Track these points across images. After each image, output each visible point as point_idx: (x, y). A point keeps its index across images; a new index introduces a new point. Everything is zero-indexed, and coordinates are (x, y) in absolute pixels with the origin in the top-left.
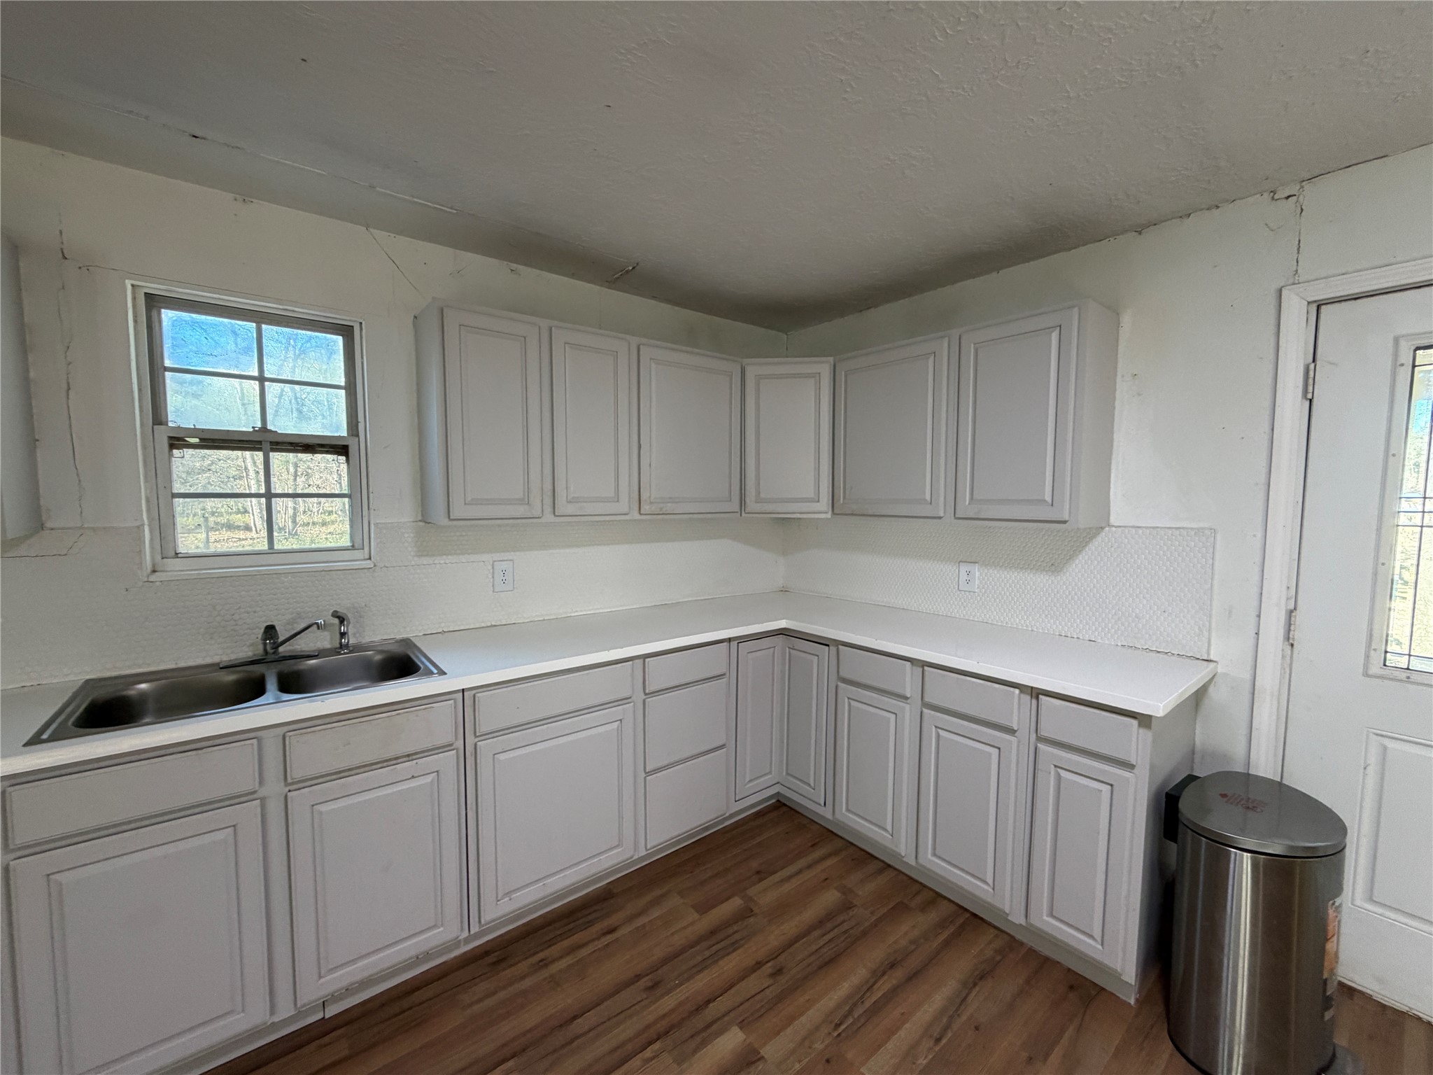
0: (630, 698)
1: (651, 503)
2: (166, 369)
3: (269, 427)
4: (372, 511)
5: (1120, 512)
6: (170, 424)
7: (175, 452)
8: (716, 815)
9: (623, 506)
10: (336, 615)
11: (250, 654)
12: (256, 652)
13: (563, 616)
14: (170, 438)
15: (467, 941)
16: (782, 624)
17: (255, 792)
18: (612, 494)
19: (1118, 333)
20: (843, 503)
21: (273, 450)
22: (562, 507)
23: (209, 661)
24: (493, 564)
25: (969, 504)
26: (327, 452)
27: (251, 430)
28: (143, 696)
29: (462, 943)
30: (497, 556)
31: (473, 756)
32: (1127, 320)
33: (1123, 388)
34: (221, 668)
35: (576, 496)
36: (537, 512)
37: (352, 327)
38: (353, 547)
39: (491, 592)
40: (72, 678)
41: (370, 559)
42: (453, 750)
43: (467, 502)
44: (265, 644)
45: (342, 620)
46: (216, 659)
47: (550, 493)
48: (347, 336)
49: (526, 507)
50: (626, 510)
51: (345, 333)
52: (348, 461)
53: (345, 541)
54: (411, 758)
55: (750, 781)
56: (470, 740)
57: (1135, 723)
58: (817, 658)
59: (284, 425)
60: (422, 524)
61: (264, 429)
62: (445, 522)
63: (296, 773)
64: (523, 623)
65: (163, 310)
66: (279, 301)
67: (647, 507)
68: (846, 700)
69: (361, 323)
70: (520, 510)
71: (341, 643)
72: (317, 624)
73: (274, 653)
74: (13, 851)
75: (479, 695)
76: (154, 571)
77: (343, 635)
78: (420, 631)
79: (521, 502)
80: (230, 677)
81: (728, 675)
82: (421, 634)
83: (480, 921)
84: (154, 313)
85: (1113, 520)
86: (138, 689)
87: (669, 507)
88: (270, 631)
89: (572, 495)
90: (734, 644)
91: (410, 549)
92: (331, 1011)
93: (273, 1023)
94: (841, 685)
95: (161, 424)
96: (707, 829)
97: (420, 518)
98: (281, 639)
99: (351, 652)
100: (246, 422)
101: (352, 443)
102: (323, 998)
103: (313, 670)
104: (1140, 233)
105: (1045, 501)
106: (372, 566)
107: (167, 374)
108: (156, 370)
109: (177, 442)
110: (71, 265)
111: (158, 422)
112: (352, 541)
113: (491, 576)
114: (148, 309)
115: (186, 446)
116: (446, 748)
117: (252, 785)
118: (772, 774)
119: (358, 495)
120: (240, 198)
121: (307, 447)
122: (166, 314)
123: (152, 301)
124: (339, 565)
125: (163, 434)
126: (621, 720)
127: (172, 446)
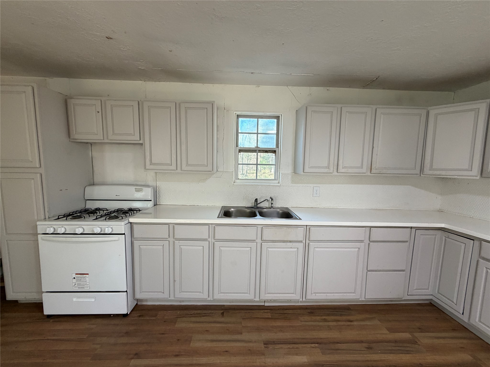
0: (363, 241)
1: (376, 169)
4: (281, 169)
6: (239, 147)
7: (239, 153)
8: (397, 297)
9: (364, 170)
10: (271, 198)
11: (251, 205)
12: (252, 205)
13: (335, 208)
14: (239, 150)
15: (301, 302)
16: (443, 225)
17: (255, 240)
18: (360, 166)
21: (259, 152)
22: (341, 170)
23: (243, 206)
24: (313, 188)
26: (271, 153)
27: (254, 147)
28: (232, 212)
29: (300, 302)
30: (315, 185)
31: (308, 247)
34: (246, 208)
35: (346, 166)
36: (331, 172)
37: (279, 116)
39: (312, 197)
41: (279, 183)
42: (302, 243)
43: (309, 167)
44: (255, 203)
45: (272, 200)
46: (244, 206)
47: (336, 165)
48: (278, 119)
49: (328, 169)
51: (277, 118)
52: (275, 155)
53: (273, 178)
54: (291, 242)
55: (416, 289)
56: (307, 241)
58: (464, 244)
59: (262, 145)
60: (294, 174)
61: (257, 147)
62: (302, 173)
63: (264, 238)
64: (322, 208)
65: (239, 118)
66: (263, 112)
67: (374, 171)
68: (485, 268)
69: (282, 115)
70: (326, 170)
71: (271, 206)
72: (267, 200)
73: (257, 206)
74: (215, 240)
75: (311, 228)
76: (234, 182)
77: (272, 204)
78: (290, 206)
79: (326, 167)
80: (248, 211)
81: (409, 242)
82: (291, 207)
83: (306, 298)
84: (238, 119)
86: (231, 210)
87: (384, 171)
88: (256, 200)
89: (344, 166)
90: (413, 230)
91: (290, 181)
92: (266, 304)
93: (254, 300)
94: (481, 261)
95: (237, 147)
96: (392, 301)
97: (293, 172)
98: (258, 203)
99: (274, 209)
100: (253, 145)
101: (277, 150)
102: (265, 300)
103: (265, 212)
106: (280, 185)
107: (239, 134)
108: (237, 133)
109: (240, 151)
110: (225, 111)
111: (237, 146)
112: (275, 178)
113: (312, 191)
114: (237, 119)
115: (242, 152)
116: (301, 242)
117: (255, 238)
118: (428, 290)
119: (277, 165)
120: (257, 86)
121: (266, 151)
122: (240, 119)
123: (238, 116)
124: (272, 184)
125: (238, 149)
126: (359, 248)
127: (239, 152)
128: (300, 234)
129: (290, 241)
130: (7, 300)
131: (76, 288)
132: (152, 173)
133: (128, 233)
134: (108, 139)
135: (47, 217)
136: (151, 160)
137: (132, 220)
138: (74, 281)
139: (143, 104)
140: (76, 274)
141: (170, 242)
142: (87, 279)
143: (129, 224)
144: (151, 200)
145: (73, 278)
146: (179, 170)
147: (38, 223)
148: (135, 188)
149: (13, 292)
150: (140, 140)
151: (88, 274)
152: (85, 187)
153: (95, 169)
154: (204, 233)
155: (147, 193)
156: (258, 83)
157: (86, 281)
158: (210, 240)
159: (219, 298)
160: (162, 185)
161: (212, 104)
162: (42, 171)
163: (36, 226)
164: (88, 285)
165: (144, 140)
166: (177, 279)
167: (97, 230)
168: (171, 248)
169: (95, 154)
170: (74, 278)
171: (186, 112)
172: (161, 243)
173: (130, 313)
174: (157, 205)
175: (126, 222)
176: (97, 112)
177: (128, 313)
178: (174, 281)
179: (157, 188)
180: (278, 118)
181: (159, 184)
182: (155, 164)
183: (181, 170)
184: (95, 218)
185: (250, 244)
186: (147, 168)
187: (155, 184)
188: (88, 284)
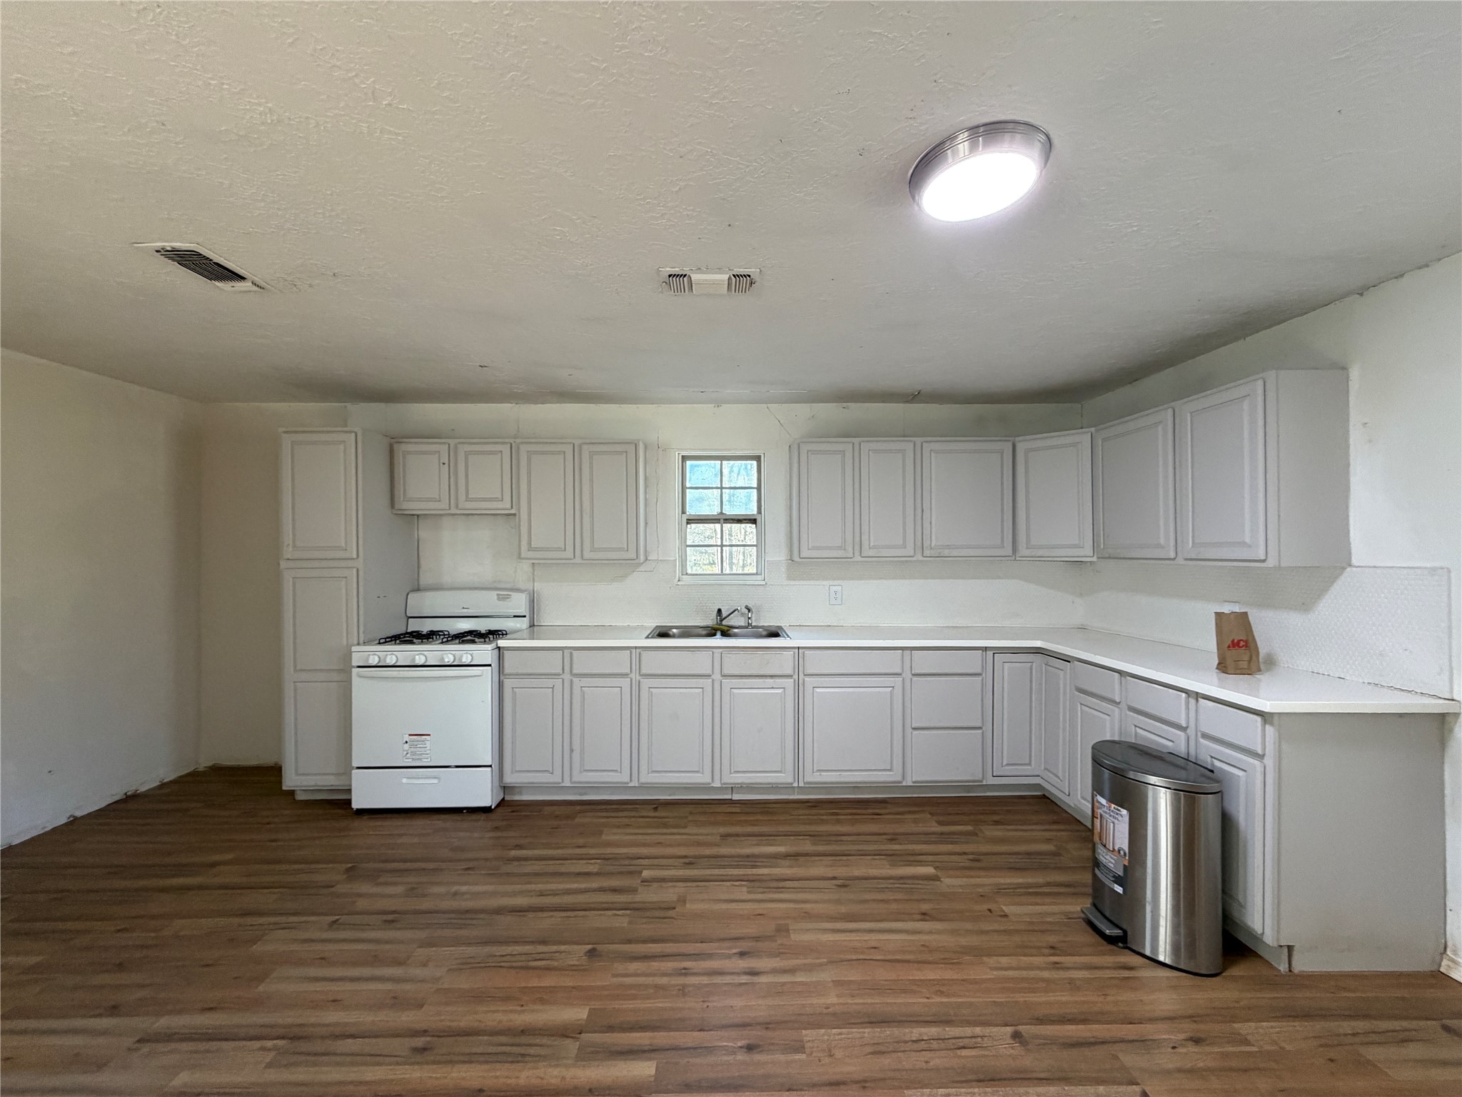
0: (900, 674)
1: (931, 548)
2: (687, 488)
3: (724, 512)
4: (767, 554)
5: (1360, 551)
6: (688, 513)
7: (689, 526)
8: (971, 779)
9: (909, 550)
10: (748, 608)
12: (715, 621)
14: (687, 519)
16: (1038, 644)
17: (710, 675)
18: (901, 542)
19: (1348, 385)
20: (1104, 548)
21: (724, 523)
22: (866, 552)
24: (830, 587)
25: (1192, 547)
26: (747, 523)
27: (717, 513)
30: (831, 582)
31: (803, 686)
32: (1355, 373)
33: (1356, 437)
34: (699, 626)
35: (876, 546)
36: (851, 555)
37: (761, 456)
38: (757, 574)
39: (828, 604)
40: (652, 624)
41: (765, 580)
42: (792, 678)
43: (809, 548)
44: (718, 619)
45: (749, 610)
47: (858, 543)
48: (759, 462)
49: (843, 551)
50: (912, 554)
52: (756, 527)
53: (755, 572)
55: (1008, 765)
56: (801, 675)
57: (1259, 719)
58: (1056, 670)
59: (729, 511)
60: (790, 561)
61: (721, 513)
62: (798, 558)
63: (726, 672)
64: (848, 626)
66: (731, 449)
67: (928, 552)
68: (1079, 704)
69: (765, 454)
70: (840, 553)
71: (748, 623)
73: (721, 622)
74: (642, 675)
75: (807, 652)
76: (679, 581)
77: (749, 618)
78: (787, 623)
79: (839, 548)
81: (984, 674)
82: (788, 625)
83: (804, 780)
84: (684, 464)
85: (1354, 561)
87: (946, 552)
88: (719, 611)
89: (873, 544)
90: (990, 653)
91: (783, 576)
92: (736, 797)
93: (713, 788)
94: (1076, 693)
97: (788, 558)
98: (723, 617)
99: (752, 628)
100: (715, 511)
101: (759, 517)
102: (732, 786)
104: (1361, 294)
105: (1244, 543)
106: (766, 584)
107: (688, 490)
108: (684, 489)
109: (689, 521)
110: (660, 450)
111: (683, 512)
112: (757, 570)
113: (827, 594)
114: (682, 462)
115: (693, 523)
116: (790, 676)
117: (709, 672)
118: (1031, 766)
119: (760, 545)
120: (716, 405)
121: (739, 520)
122: (689, 463)
123: (684, 458)
124: (748, 583)
125: (685, 518)
126: (893, 687)
127: (688, 523)
128: (785, 663)
129: (772, 676)
130: (284, 788)
131: (407, 760)
132: (525, 566)
133: (495, 665)
134: (457, 507)
135: (361, 641)
136: (530, 543)
137: (501, 643)
138: (406, 746)
139: (518, 448)
140: (410, 735)
141: (565, 681)
142: (428, 744)
143: (497, 650)
144: (525, 616)
145: (404, 741)
146: (578, 560)
147: (354, 649)
148: (498, 595)
149: (297, 774)
150: (512, 507)
151: (429, 735)
152: (408, 595)
153: (422, 562)
154: (622, 663)
155: (519, 603)
156: (718, 403)
157: (425, 747)
158: (633, 676)
159: (649, 781)
160: (545, 588)
161: (636, 445)
162: (360, 564)
163: (351, 653)
164: (428, 754)
165: (519, 510)
166: (576, 746)
167: (449, 659)
168: (565, 691)
169: (423, 534)
170: (406, 742)
171: (591, 458)
172: (550, 682)
173: (496, 807)
174: (534, 625)
175: (493, 645)
176: (441, 465)
177: (493, 807)
178: (572, 751)
179: (535, 595)
180: (758, 459)
181: (537, 586)
182: (536, 549)
183: (582, 557)
184: (440, 641)
185: (701, 682)
186: (523, 556)
187: (532, 589)
188: (428, 752)
